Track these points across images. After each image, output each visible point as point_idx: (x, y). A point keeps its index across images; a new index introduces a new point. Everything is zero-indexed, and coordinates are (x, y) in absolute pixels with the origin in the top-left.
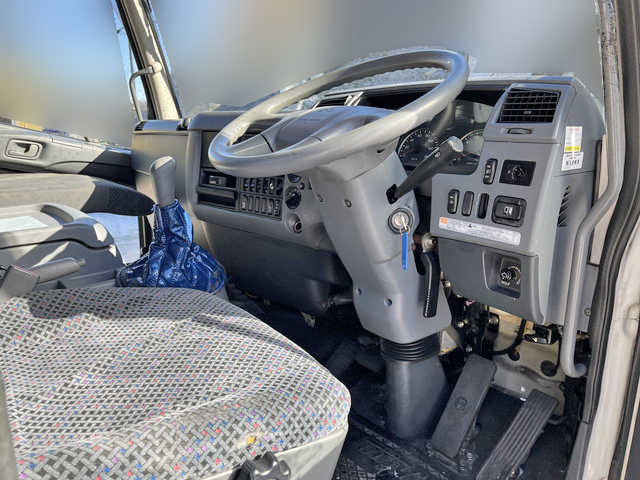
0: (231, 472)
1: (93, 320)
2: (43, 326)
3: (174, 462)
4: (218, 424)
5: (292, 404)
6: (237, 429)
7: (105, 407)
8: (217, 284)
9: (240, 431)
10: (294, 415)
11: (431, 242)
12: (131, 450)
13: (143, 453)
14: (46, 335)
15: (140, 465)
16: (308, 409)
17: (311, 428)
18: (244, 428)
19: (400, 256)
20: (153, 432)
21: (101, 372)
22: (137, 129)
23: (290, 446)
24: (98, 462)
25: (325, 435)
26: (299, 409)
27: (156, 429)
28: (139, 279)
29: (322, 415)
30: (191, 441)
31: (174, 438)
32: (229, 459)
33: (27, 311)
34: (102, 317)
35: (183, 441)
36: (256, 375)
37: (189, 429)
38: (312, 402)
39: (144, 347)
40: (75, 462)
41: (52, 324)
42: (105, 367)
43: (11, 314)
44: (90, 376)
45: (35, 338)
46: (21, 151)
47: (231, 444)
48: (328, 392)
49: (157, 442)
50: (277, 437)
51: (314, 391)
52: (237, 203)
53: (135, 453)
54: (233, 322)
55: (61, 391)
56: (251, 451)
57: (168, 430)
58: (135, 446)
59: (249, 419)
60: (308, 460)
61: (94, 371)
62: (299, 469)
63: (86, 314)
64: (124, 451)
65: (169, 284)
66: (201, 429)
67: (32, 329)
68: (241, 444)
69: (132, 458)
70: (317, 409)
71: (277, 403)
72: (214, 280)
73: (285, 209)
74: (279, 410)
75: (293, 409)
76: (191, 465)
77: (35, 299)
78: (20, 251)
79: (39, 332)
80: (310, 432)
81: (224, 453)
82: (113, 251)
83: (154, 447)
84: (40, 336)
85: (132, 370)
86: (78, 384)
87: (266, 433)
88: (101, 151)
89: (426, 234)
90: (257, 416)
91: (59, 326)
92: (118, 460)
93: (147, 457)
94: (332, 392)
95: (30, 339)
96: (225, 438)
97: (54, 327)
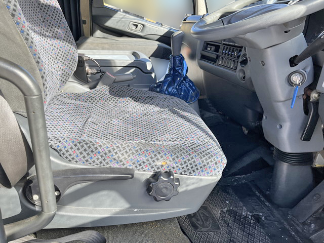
0: (152, 173)
1: (131, 101)
2: (111, 99)
3: (127, 159)
4: (150, 151)
5: (190, 155)
6: (159, 156)
7: (117, 133)
8: (193, 99)
9: (160, 158)
10: (189, 160)
11: (317, 95)
12: (110, 148)
13: (115, 151)
14: (112, 103)
15: (112, 155)
16: (198, 160)
17: (197, 169)
18: (162, 157)
19: (291, 100)
20: (122, 145)
21: (123, 121)
22: (184, 20)
23: (183, 173)
24: (96, 148)
25: (204, 175)
26: (192, 158)
27: (124, 144)
28: (158, 89)
29: (205, 166)
30: (136, 154)
31: (129, 150)
32: (152, 167)
33: (108, 92)
34: (135, 101)
35: (133, 152)
36: (181, 139)
37: (137, 149)
38: (201, 158)
39: (143, 116)
40: (88, 145)
41: (115, 99)
42: (125, 119)
43: (102, 92)
44: (119, 121)
45: (108, 103)
46: (134, 28)
47: (154, 161)
48: (212, 156)
49: (122, 149)
50: (177, 167)
51: (205, 153)
52: (217, 61)
53: (112, 150)
54: (186, 115)
55: (107, 124)
56: (163, 168)
57: (128, 146)
58: (113, 147)
59: (166, 154)
60: (193, 184)
61: (121, 120)
62: (187, 186)
63: (128, 98)
64: (108, 148)
65: (169, 94)
66: (142, 151)
67: (108, 99)
68: (159, 163)
69: (110, 151)
70: (203, 162)
71: (182, 152)
72: (192, 97)
73: (239, 67)
74: (181, 155)
75: (189, 157)
76: (134, 163)
77: (112, 87)
78: (117, 69)
79: (110, 101)
80: (196, 170)
81: (150, 164)
82: (153, 75)
83: (120, 150)
84: (110, 103)
85: (134, 124)
86: (113, 123)
87: (172, 163)
88: (167, 30)
89: (315, 90)
90: (170, 154)
91: (117, 100)
92: (104, 150)
93: (116, 153)
94: (214, 157)
95: (106, 103)
96: (152, 158)
97: (116, 100)
